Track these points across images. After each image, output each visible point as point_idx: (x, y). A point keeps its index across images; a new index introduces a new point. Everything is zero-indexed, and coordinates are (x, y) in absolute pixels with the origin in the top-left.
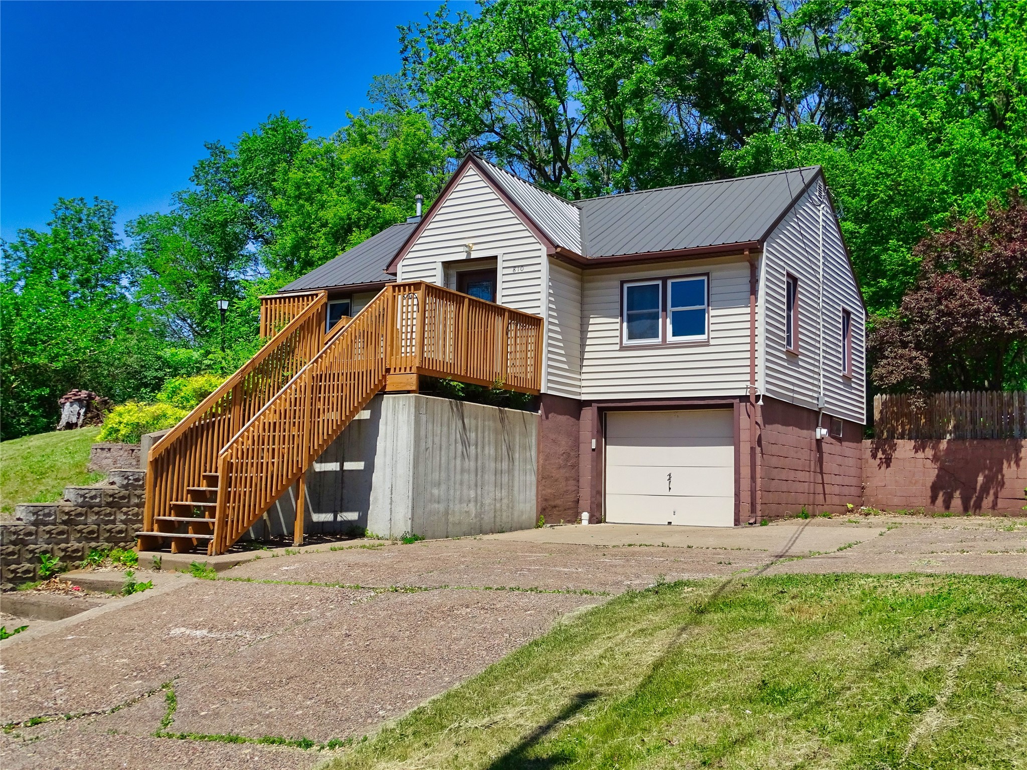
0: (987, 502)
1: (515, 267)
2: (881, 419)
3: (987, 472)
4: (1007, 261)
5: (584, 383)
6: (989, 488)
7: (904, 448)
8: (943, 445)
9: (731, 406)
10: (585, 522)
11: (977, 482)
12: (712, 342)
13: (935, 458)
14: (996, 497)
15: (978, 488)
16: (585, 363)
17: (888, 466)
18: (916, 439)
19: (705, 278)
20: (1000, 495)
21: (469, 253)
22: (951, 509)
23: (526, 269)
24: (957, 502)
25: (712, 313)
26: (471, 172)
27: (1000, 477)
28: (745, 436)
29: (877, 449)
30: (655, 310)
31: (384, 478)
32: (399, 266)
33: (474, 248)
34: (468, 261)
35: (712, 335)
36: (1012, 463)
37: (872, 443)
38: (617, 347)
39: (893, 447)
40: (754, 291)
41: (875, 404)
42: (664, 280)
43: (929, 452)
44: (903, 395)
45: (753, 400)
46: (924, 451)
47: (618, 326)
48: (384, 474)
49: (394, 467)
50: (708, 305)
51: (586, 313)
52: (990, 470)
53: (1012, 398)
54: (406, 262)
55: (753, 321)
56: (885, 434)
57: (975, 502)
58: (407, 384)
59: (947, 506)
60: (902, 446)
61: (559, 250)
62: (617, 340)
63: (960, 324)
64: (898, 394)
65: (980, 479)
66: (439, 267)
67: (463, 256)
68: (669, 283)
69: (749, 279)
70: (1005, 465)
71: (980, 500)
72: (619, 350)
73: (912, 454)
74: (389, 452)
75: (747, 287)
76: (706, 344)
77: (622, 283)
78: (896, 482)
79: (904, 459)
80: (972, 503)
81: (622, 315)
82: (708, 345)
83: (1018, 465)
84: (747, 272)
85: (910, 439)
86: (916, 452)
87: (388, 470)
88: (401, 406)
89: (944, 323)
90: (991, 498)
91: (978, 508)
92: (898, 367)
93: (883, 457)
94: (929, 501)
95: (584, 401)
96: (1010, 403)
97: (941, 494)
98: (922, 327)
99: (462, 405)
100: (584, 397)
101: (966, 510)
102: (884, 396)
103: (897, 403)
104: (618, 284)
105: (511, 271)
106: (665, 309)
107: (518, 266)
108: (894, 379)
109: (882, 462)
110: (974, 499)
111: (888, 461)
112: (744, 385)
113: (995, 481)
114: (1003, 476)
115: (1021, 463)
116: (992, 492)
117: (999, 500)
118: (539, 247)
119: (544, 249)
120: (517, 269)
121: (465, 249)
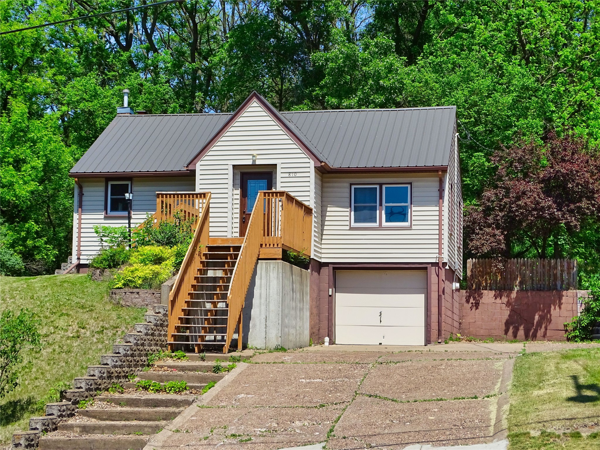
0: (540, 333)
1: (290, 173)
2: (472, 275)
3: (541, 313)
4: (563, 175)
5: (323, 251)
6: (542, 324)
7: (488, 296)
8: (514, 295)
9: (426, 268)
10: (327, 344)
11: (534, 319)
12: (413, 227)
13: (508, 304)
14: (546, 329)
15: (535, 323)
16: (324, 237)
17: (477, 308)
18: (495, 290)
19: (409, 186)
20: (548, 328)
21: (254, 161)
22: (518, 337)
23: (298, 175)
24: (521, 332)
25: (414, 209)
26: (255, 104)
27: (549, 316)
28: (434, 288)
29: (469, 297)
30: (375, 204)
31: (260, 312)
32: (198, 165)
33: (258, 157)
34: (254, 165)
35: (413, 223)
36: (557, 307)
37: (466, 292)
38: (348, 228)
39: (481, 295)
40: (441, 197)
41: (468, 265)
42: (381, 185)
43: (505, 299)
44: (487, 259)
45: (441, 265)
46: (501, 298)
47: (348, 214)
48: (260, 310)
49: (267, 305)
50: (411, 204)
51: (324, 203)
52: (543, 311)
53: (556, 263)
54: (202, 163)
55: (440, 215)
56: (474, 286)
57: (533, 333)
58: (275, 254)
59: (515, 335)
60: (487, 294)
61: (323, 164)
62: (348, 223)
63: (533, 215)
64: (483, 259)
65: (537, 317)
66: (231, 168)
67: (250, 162)
68: (384, 187)
69: (438, 188)
70: (553, 307)
71: (536, 331)
72: (349, 230)
73: (493, 300)
74: (264, 296)
75: (437, 194)
76: (410, 228)
77: (351, 185)
78: (482, 319)
79: (488, 304)
80: (531, 334)
81: (350, 207)
82: (411, 230)
83: (560, 308)
84: (437, 184)
85: (491, 290)
86: (496, 299)
87: (263, 307)
88: (272, 268)
89: (522, 213)
90: (543, 330)
91: (534, 337)
92: (487, 241)
93: (474, 302)
94: (504, 333)
95: (323, 263)
96: (555, 268)
97: (511, 328)
98: (500, 214)
99: (292, 267)
100: (323, 261)
101: (527, 337)
102: (474, 259)
103: (482, 265)
104: (348, 185)
105: (287, 175)
106: (381, 204)
107: (293, 173)
108: (486, 249)
109: (473, 306)
110: (532, 331)
111: (477, 305)
112: (435, 256)
113: (546, 319)
114: (551, 315)
115: (562, 306)
116: (543, 326)
117: (548, 331)
118: (308, 161)
119: (312, 162)
120: (291, 174)
121: (251, 157)
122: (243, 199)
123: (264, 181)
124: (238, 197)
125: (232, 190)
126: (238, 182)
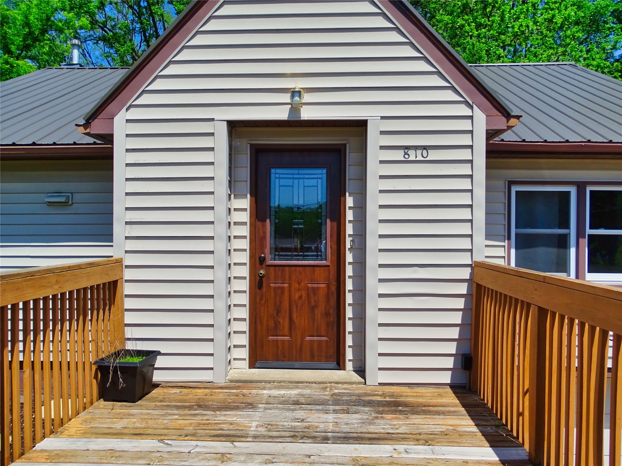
1: (407, 148)
21: (295, 109)
23: (433, 155)
30: (567, 232)
32: (120, 120)
33: (307, 98)
34: (294, 124)
54: (134, 114)
61: (513, 122)
66: (222, 131)
67: (282, 114)
77: (510, 184)
104: (503, 184)
105: (399, 155)
107: (416, 148)
118: (467, 112)
119: (480, 117)
120: (412, 153)
121: (286, 98)
122: (259, 224)
123: (319, 171)
124: (245, 217)
125: (225, 197)
126: (245, 173)
